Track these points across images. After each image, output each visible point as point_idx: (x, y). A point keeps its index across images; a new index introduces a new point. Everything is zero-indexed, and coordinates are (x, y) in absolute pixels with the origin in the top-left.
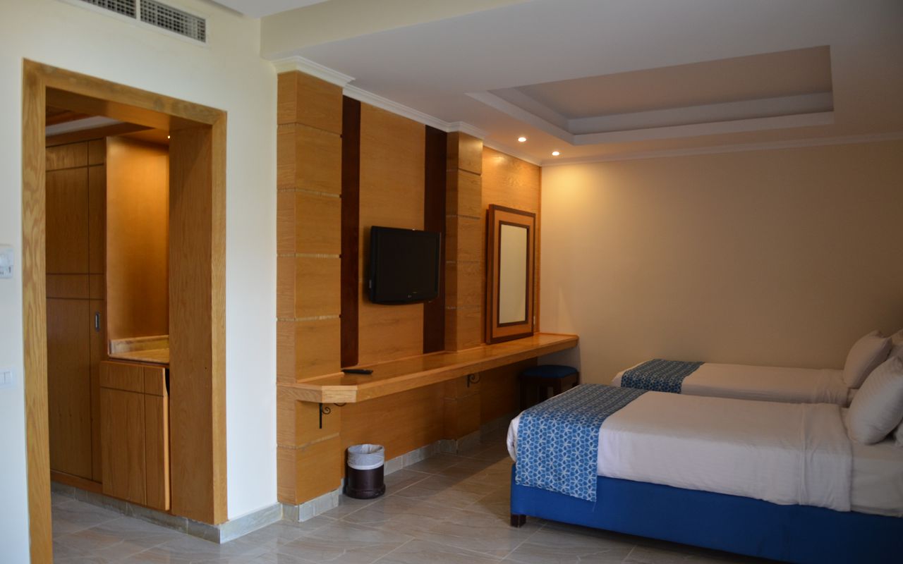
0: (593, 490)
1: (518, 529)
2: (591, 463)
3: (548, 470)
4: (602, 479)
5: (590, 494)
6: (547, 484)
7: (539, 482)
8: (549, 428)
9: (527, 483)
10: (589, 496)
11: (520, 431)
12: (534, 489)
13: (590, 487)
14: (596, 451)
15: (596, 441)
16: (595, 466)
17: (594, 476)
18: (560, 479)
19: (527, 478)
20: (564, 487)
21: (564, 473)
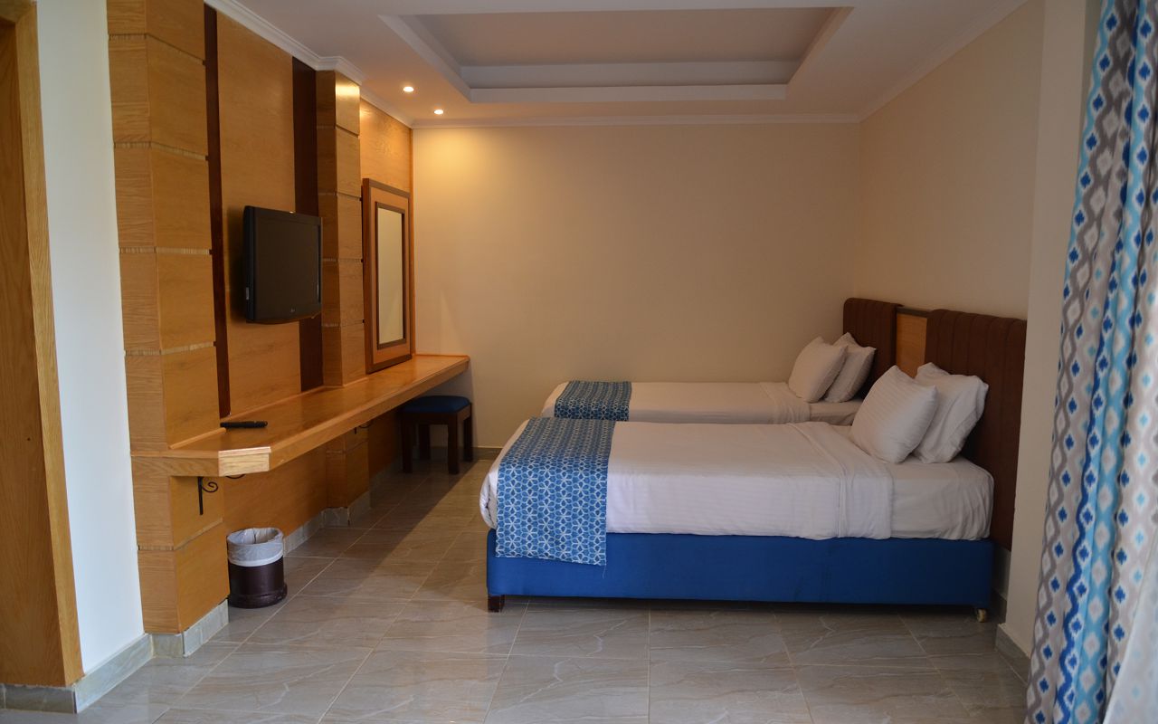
0: (602, 551)
1: (499, 614)
2: (598, 518)
3: (540, 533)
4: (612, 536)
5: (598, 556)
6: (540, 551)
7: (530, 551)
8: (541, 479)
9: (513, 553)
10: (597, 559)
11: (500, 488)
12: (523, 560)
13: (597, 548)
14: (604, 503)
15: (604, 490)
16: (604, 521)
17: (603, 533)
18: (557, 543)
19: (513, 547)
20: (564, 552)
21: (564, 534)
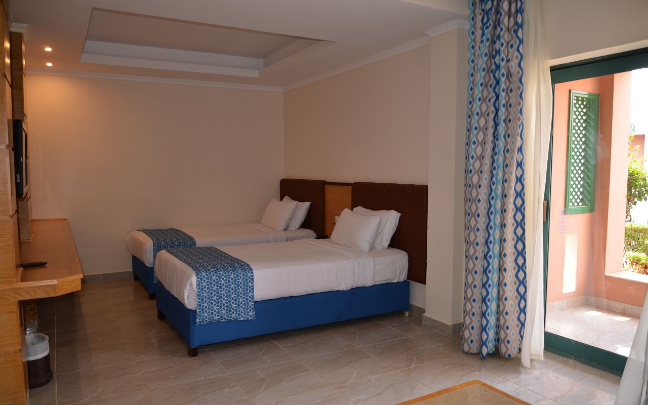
0: (253, 312)
1: (197, 357)
2: (250, 294)
3: (221, 307)
4: (256, 302)
5: (251, 315)
6: (221, 317)
7: (216, 318)
8: (220, 277)
9: (206, 321)
10: (251, 316)
11: (198, 285)
12: (211, 323)
13: (250, 310)
14: (253, 286)
15: (252, 279)
16: (253, 296)
17: (253, 302)
18: (230, 311)
19: (206, 317)
20: (234, 315)
21: (233, 306)
